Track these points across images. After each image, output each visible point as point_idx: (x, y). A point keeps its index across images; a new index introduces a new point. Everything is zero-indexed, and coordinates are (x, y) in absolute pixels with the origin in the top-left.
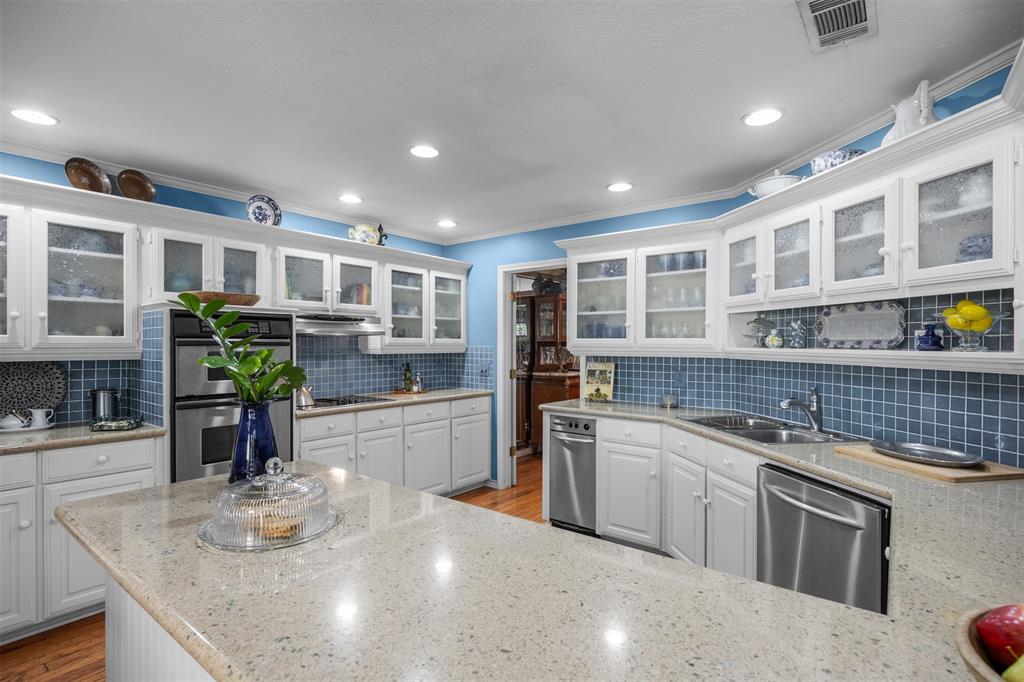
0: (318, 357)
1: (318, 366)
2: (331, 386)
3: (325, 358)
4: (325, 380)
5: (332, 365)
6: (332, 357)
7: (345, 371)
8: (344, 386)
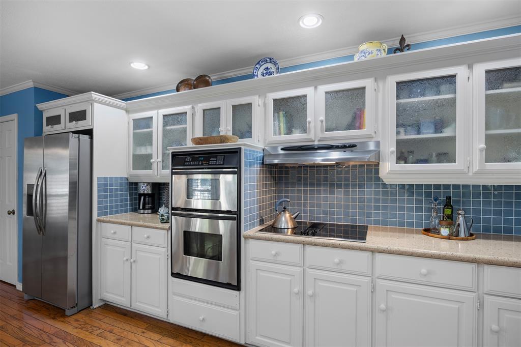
0: (332, 185)
1: (332, 193)
2: (347, 214)
3: (339, 186)
4: (340, 207)
5: (346, 193)
6: (347, 186)
7: (361, 200)
8: (361, 215)
